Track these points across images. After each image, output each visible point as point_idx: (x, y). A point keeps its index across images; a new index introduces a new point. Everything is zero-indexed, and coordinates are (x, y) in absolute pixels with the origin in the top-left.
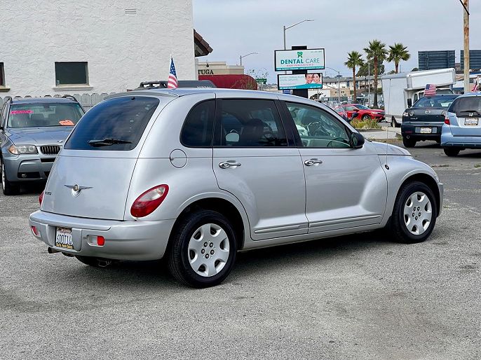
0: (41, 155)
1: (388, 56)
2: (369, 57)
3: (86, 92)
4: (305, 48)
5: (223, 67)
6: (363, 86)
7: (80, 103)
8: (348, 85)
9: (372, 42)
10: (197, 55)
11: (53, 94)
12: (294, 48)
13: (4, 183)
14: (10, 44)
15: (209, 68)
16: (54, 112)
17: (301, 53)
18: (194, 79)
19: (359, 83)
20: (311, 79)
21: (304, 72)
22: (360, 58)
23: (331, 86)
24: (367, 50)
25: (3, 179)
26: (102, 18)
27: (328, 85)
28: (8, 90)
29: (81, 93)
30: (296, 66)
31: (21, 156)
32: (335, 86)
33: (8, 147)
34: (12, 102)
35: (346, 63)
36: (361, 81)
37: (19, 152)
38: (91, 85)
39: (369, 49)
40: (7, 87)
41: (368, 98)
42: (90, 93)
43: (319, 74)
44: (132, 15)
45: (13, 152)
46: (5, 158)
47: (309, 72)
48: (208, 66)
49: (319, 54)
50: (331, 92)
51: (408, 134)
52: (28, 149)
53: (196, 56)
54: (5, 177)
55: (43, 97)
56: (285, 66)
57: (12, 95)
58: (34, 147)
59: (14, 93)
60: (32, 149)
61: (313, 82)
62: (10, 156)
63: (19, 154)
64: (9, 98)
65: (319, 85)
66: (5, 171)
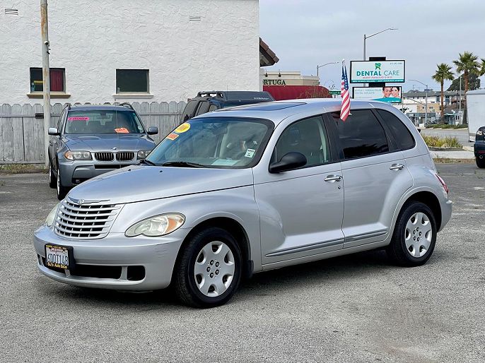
0: (95, 161)
1: (480, 69)
2: (459, 71)
3: (145, 101)
4: (383, 59)
5: (297, 78)
6: (455, 102)
7: (137, 111)
8: (438, 100)
9: (463, 54)
10: (262, 64)
11: (112, 102)
12: (372, 59)
13: (58, 188)
14: (73, 50)
15: (282, 78)
16: (111, 120)
17: (380, 65)
18: (258, 90)
19: (450, 98)
20: (389, 92)
21: (382, 85)
22: (450, 71)
23: (418, 100)
24: (457, 63)
25: (58, 184)
26: (166, 25)
27: (416, 99)
28: (68, 97)
29: (140, 101)
30: (372, 78)
31: (76, 162)
32: (423, 101)
33: (64, 153)
34: (70, 109)
35: (434, 77)
36: (453, 96)
37: (74, 157)
38: (151, 94)
39: (459, 61)
40: (68, 93)
41: (458, 115)
42: (150, 101)
43: (398, 88)
44: (197, 23)
45: (68, 158)
46: (61, 163)
47: (386, 85)
48: (280, 76)
49: (400, 66)
50: (418, 107)
51: (481, 154)
52: (82, 155)
53: (261, 66)
54: (60, 182)
55: (102, 104)
56: (361, 78)
57: (72, 102)
58: (88, 153)
59: (74, 100)
60: (86, 155)
61: (391, 96)
62: (65, 162)
63: (74, 159)
64: (69, 105)
65: (398, 99)
66: (60, 177)
